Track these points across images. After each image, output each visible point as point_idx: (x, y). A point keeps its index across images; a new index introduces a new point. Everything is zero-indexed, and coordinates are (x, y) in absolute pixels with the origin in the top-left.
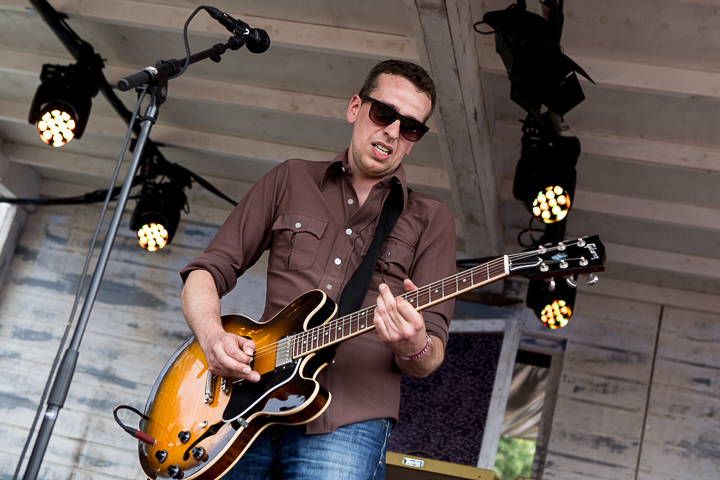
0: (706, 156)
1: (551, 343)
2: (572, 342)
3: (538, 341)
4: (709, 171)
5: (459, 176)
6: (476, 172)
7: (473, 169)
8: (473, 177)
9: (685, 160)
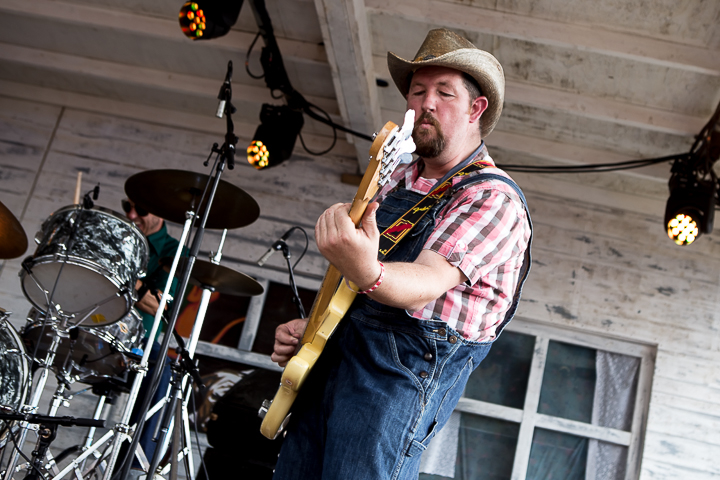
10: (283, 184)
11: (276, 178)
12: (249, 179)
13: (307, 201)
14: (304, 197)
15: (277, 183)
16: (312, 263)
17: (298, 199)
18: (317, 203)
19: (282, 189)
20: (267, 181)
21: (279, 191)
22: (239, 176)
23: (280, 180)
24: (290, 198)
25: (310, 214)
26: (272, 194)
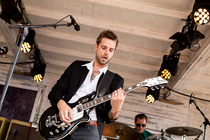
0: (72, 37)
1: (43, 86)
2: (48, 86)
3: (40, 86)
4: (72, 41)
5: (7, 39)
6: (11, 38)
7: (10, 37)
8: (11, 39)
9: (66, 38)
10: (142, 102)
11: (140, 100)
12: (132, 100)
13: (150, 107)
14: (148, 106)
15: (140, 101)
16: (153, 126)
17: (147, 106)
18: (152, 107)
19: (142, 103)
20: (137, 101)
21: (141, 104)
22: (128, 99)
23: (141, 100)
24: (145, 106)
25: (151, 111)
26: (139, 105)
